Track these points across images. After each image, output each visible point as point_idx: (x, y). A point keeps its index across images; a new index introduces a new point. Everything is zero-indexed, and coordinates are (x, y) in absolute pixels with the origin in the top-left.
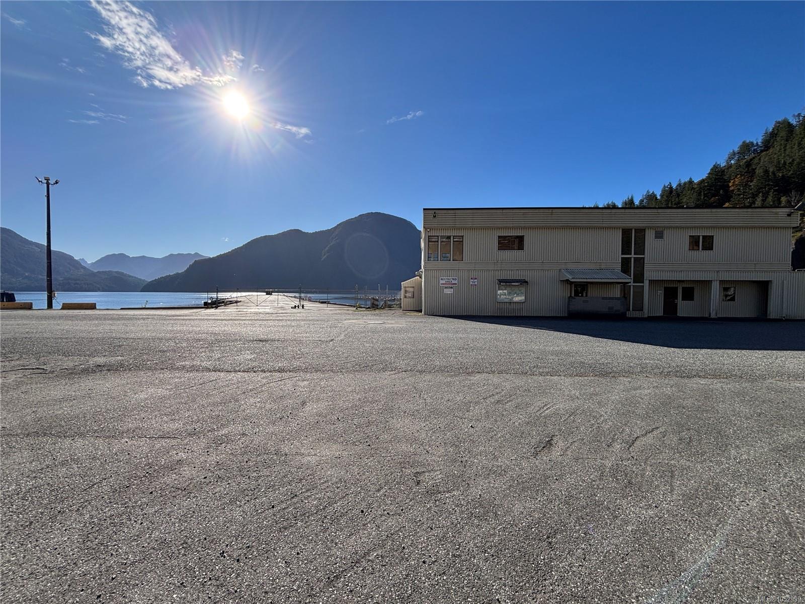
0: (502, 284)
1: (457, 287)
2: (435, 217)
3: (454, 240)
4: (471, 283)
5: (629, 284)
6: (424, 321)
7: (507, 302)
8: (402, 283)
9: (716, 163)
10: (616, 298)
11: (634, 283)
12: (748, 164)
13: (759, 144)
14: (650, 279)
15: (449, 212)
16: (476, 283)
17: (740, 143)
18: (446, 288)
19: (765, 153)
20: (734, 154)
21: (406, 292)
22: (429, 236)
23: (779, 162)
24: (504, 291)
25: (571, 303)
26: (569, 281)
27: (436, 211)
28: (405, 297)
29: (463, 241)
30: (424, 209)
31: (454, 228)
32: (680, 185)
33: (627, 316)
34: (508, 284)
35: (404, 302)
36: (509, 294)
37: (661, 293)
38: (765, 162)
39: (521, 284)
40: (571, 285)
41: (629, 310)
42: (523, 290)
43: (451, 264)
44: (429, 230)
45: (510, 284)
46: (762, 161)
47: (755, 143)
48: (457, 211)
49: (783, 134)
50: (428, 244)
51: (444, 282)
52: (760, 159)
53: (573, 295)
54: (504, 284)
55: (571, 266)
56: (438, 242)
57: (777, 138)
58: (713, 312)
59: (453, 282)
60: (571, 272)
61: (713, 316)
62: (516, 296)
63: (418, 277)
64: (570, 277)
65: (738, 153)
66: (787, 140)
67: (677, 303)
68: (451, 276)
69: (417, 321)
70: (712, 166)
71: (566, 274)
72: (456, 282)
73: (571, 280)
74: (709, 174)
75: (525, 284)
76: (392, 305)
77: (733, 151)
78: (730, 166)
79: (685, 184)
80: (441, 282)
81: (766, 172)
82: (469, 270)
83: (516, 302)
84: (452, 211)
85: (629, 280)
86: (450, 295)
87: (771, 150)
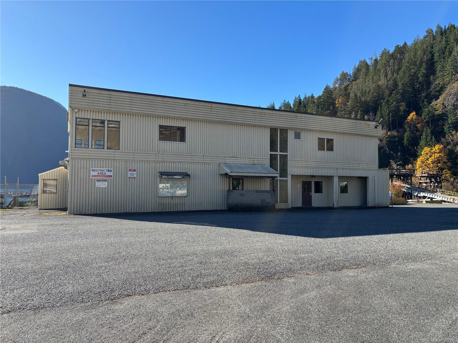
0: (163, 177)
1: (112, 180)
2: (84, 96)
3: (109, 126)
4: (129, 175)
5: (277, 179)
6: (66, 222)
7: (168, 197)
8: (39, 175)
9: (327, 85)
10: (267, 192)
11: (280, 177)
12: (346, 88)
13: (351, 75)
14: (292, 174)
15: (103, 92)
16: (135, 176)
17: (341, 73)
18: (98, 181)
19: (354, 82)
20: (337, 80)
21: (45, 185)
22: (76, 118)
23: (362, 90)
24: (167, 185)
25: (229, 197)
26: (228, 174)
27: (86, 90)
28: (44, 192)
29: (119, 128)
30: (70, 85)
31: (109, 112)
32: (305, 98)
33: (276, 208)
34: (170, 177)
35: (42, 199)
36: (172, 187)
37: (300, 186)
38: (355, 89)
39: (183, 177)
40: (229, 178)
41: (277, 203)
42: (185, 183)
43: (105, 152)
44: (76, 111)
45: (172, 177)
46: (353, 88)
47: (349, 74)
48: (112, 93)
49: (364, 70)
50: (76, 128)
51: (96, 173)
52: (352, 86)
53: (231, 189)
54: (166, 177)
55: (229, 161)
56: (88, 126)
57: (361, 73)
58: (335, 202)
59: (108, 174)
60: (229, 166)
61: (335, 206)
62: (179, 190)
63: (63, 167)
64: (228, 171)
65: (340, 80)
66: (366, 76)
67: (311, 195)
68: (104, 166)
69: (57, 223)
70: (325, 87)
71: (224, 168)
72: (111, 174)
73: (229, 174)
74: (324, 92)
75: (187, 177)
76: (26, 202)
77: (337, 78)
78: (335, 89)
79: (309, 98)
80: (93, 173)
81: (356, 96)
82: (126, 161)
83: (178, 197)
84: (106, 92)
85: (276, 174)
86: (104, 190)
87: (358, 81)
